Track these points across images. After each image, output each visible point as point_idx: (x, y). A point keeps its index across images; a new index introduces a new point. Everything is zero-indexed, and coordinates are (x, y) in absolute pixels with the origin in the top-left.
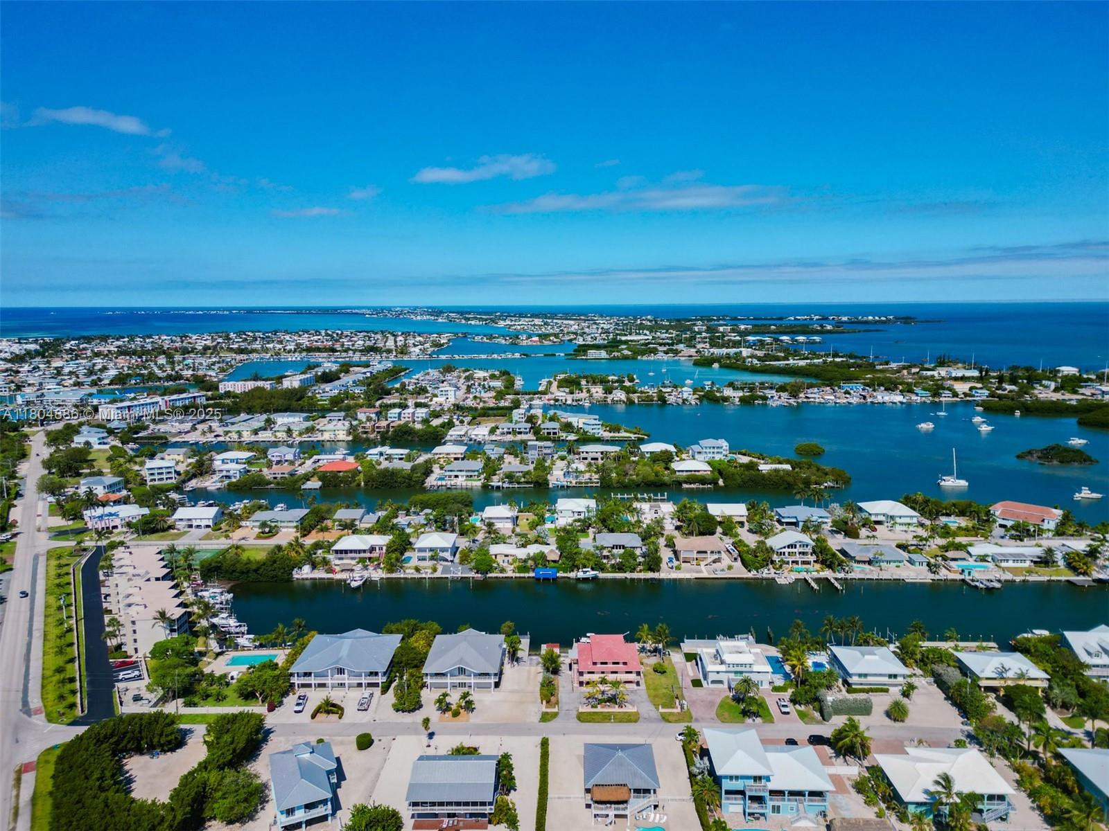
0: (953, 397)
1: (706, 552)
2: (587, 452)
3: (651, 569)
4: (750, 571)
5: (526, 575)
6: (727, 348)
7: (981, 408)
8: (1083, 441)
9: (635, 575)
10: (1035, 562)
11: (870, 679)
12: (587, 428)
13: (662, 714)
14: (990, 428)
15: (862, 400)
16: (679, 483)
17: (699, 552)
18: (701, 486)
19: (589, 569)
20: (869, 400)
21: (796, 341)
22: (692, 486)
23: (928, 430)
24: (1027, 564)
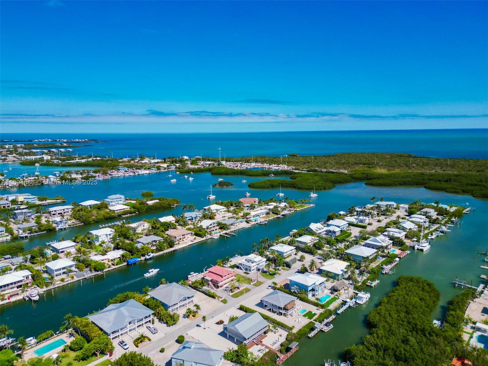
0: (164, 169)
1: (185, 235)
2: (55, 211)
3: (171, 247)
4: (203, 237)
5: (123, 265)
6: (30, 156)
7: (179, 173)
8: (222, 179)
9: (165, 251)
10: (266, 214)
11: (288, 253)
12: (30, 201)
13: (253, 285)
14: (193, 179)
15: (134, 174)
16: (120, 216)
17: (183, 235)
18: (131, 215)
19: (150, 254)
20: (137, 173)
21: (60, 151)
22: (127, 216)
23: (174, 182)
24: (265, 215)
